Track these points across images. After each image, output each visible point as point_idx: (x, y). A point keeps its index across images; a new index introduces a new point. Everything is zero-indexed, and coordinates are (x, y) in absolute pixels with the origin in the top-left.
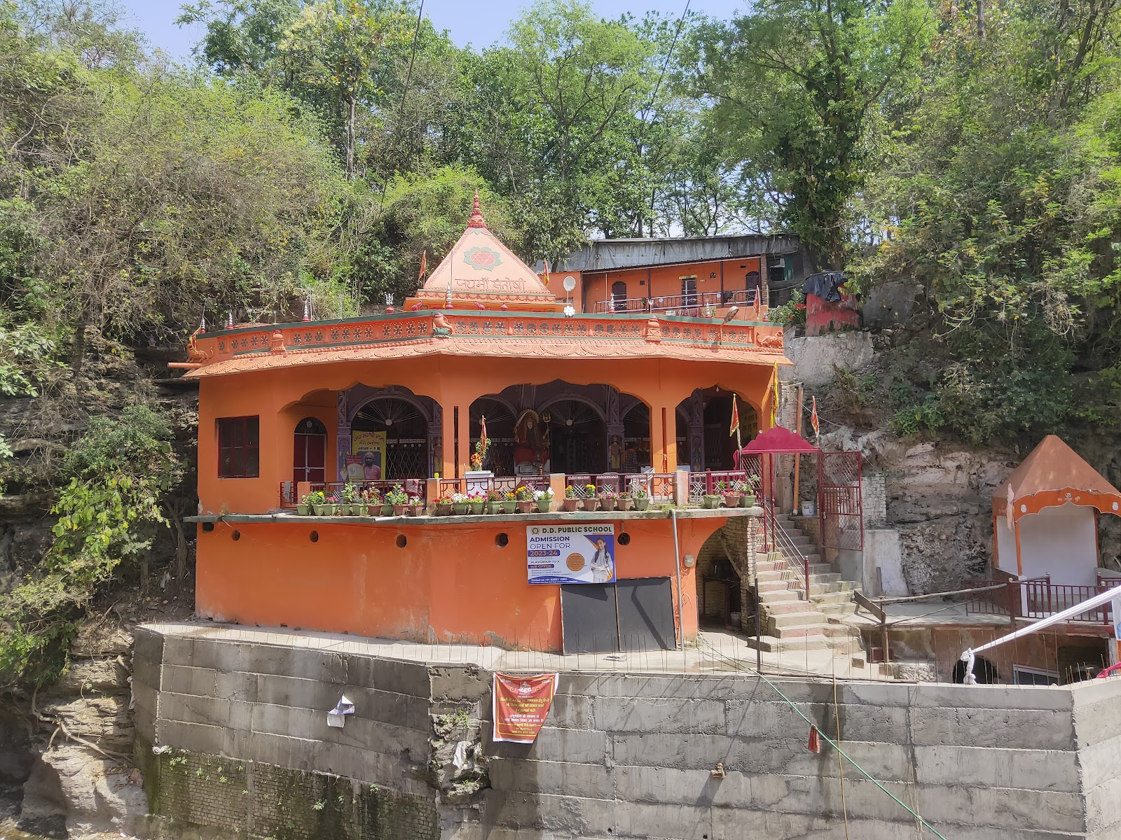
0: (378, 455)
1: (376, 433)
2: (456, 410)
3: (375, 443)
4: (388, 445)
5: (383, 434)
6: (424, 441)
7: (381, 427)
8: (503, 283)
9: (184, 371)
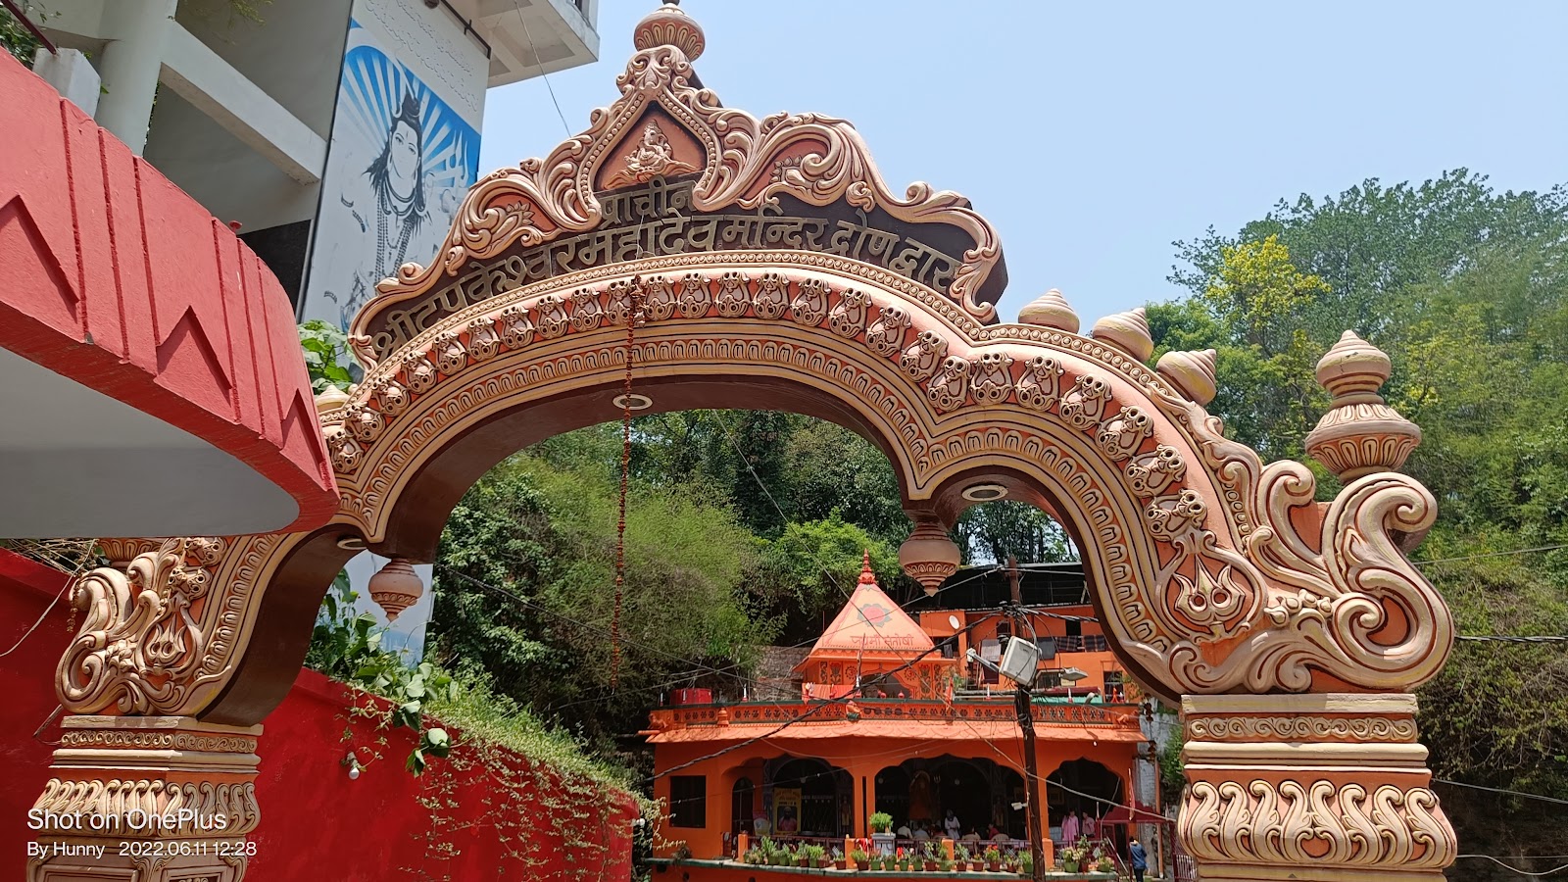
0: (794, 809)
1: (793, 790)
2: (864, 779)
3: (794, 799)
4: (803, 801)
5: (799, 791)
6: (831, 797)
7: (797, 785)
8: (893, 640)
9: (648, 736)
